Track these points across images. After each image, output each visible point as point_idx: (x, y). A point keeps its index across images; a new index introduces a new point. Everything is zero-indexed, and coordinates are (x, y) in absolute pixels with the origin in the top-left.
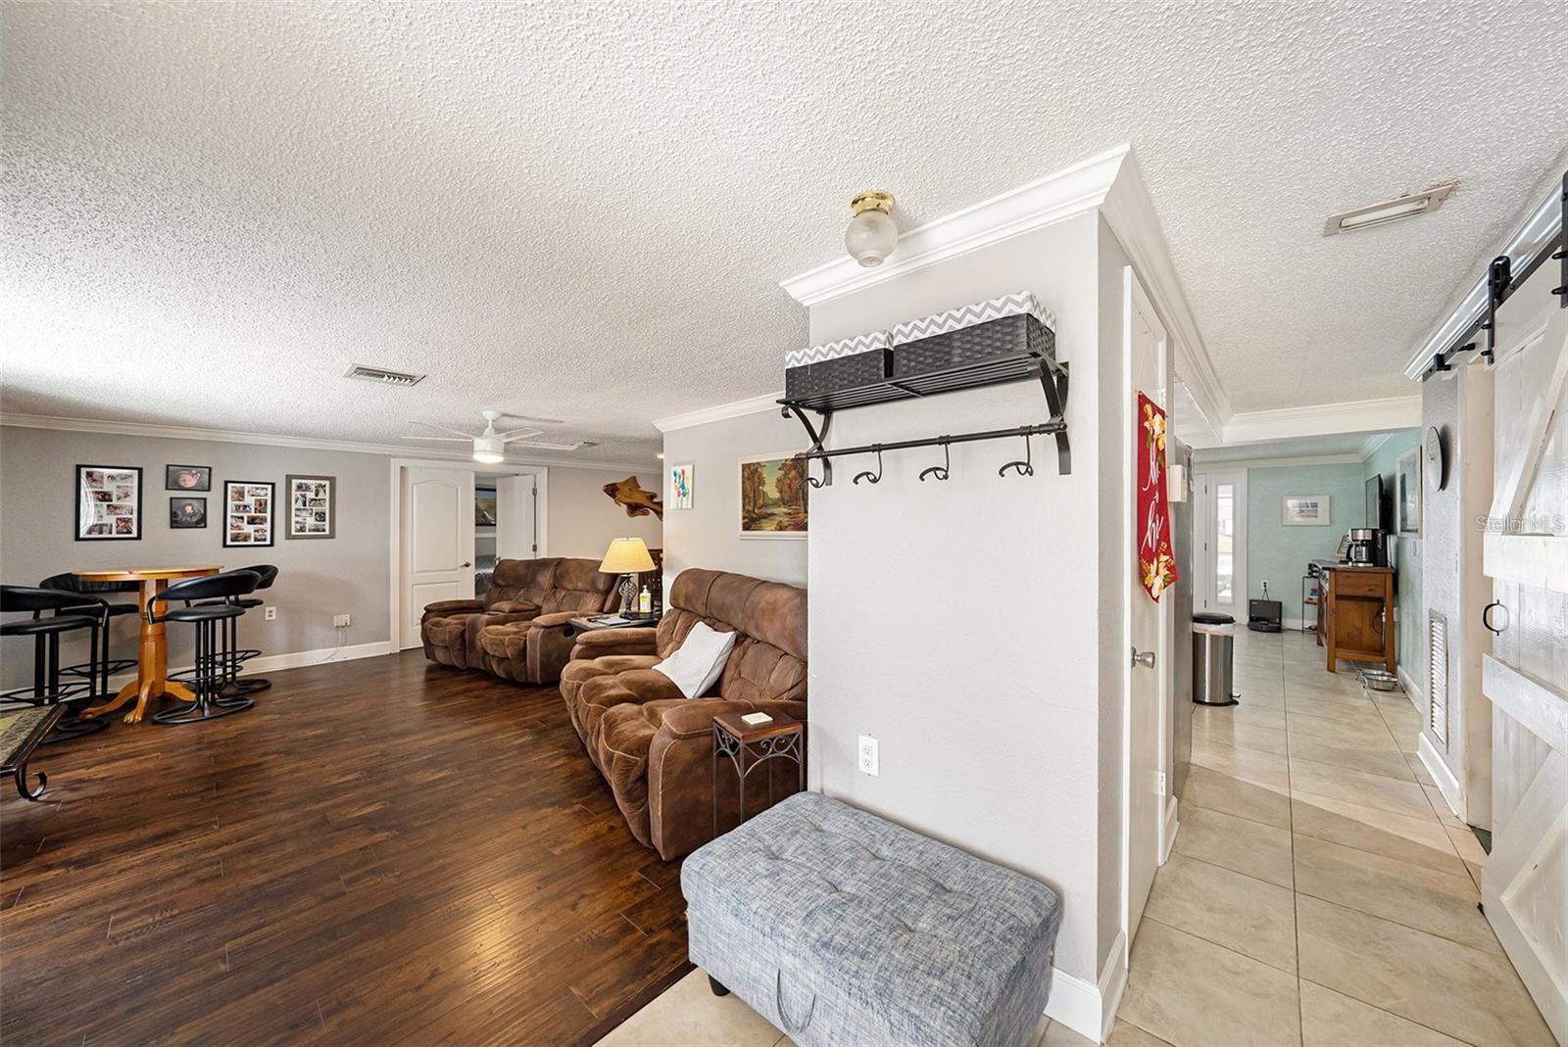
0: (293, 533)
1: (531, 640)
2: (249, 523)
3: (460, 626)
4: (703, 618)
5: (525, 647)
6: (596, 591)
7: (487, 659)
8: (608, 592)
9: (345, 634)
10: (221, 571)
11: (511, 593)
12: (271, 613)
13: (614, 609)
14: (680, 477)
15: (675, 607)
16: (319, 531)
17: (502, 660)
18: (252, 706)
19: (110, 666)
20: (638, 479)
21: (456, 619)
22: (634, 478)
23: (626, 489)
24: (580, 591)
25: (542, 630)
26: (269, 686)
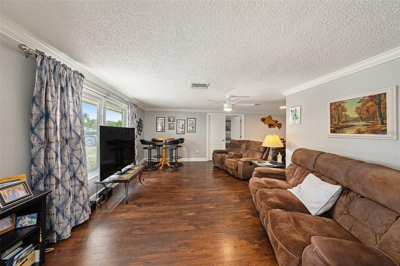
0: (188, 131)
1: (239, 165)
2: (181, 129)
3: (221, 157)
4: (313, 172)
5: (238, 167)
6: (260, 152)
7: (227, 168)
8: (264, 152)
9: (197, 155)
10: (175, 139)
11: (234, 149)
12: (184, 149)
13: (266, 159)
14: (294, 112)
15: (294, 163)
16: (193, 131)
17: (231, 169)
18: (179, 170)
19: (160, 157)
20: (272, 117)
21: (220, 155)
22: (270, 116)
23: (268, 120)
24: (255, 151)
25: (243, 163)
26: (183, 165)
